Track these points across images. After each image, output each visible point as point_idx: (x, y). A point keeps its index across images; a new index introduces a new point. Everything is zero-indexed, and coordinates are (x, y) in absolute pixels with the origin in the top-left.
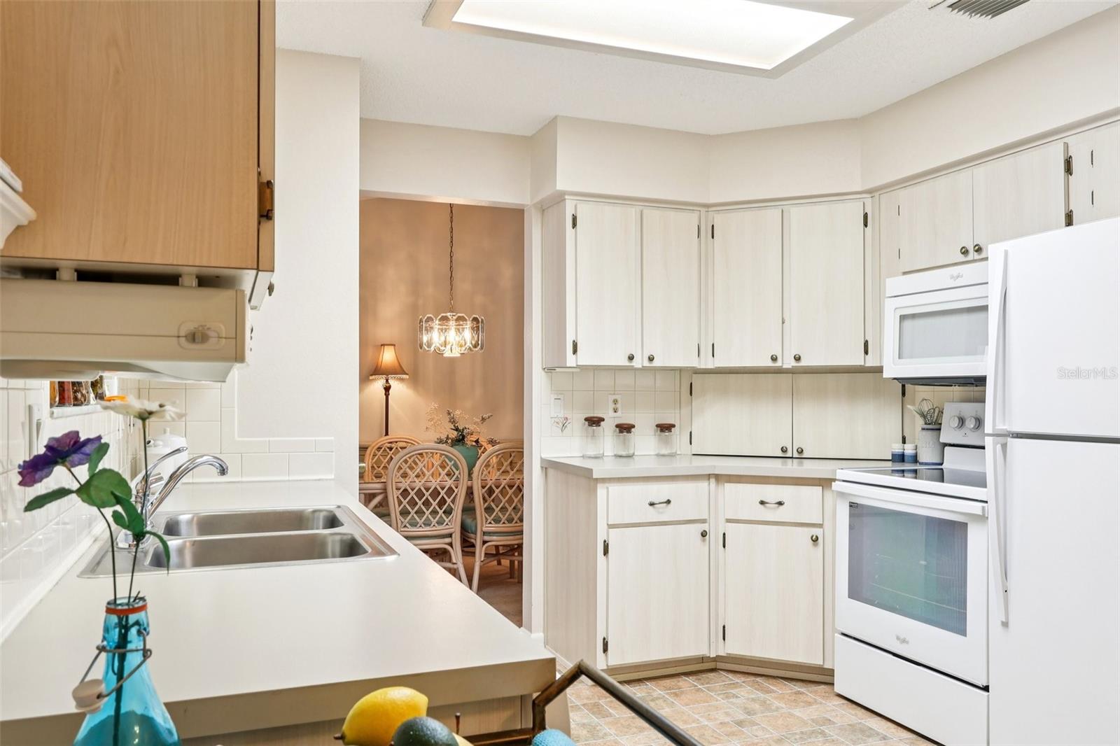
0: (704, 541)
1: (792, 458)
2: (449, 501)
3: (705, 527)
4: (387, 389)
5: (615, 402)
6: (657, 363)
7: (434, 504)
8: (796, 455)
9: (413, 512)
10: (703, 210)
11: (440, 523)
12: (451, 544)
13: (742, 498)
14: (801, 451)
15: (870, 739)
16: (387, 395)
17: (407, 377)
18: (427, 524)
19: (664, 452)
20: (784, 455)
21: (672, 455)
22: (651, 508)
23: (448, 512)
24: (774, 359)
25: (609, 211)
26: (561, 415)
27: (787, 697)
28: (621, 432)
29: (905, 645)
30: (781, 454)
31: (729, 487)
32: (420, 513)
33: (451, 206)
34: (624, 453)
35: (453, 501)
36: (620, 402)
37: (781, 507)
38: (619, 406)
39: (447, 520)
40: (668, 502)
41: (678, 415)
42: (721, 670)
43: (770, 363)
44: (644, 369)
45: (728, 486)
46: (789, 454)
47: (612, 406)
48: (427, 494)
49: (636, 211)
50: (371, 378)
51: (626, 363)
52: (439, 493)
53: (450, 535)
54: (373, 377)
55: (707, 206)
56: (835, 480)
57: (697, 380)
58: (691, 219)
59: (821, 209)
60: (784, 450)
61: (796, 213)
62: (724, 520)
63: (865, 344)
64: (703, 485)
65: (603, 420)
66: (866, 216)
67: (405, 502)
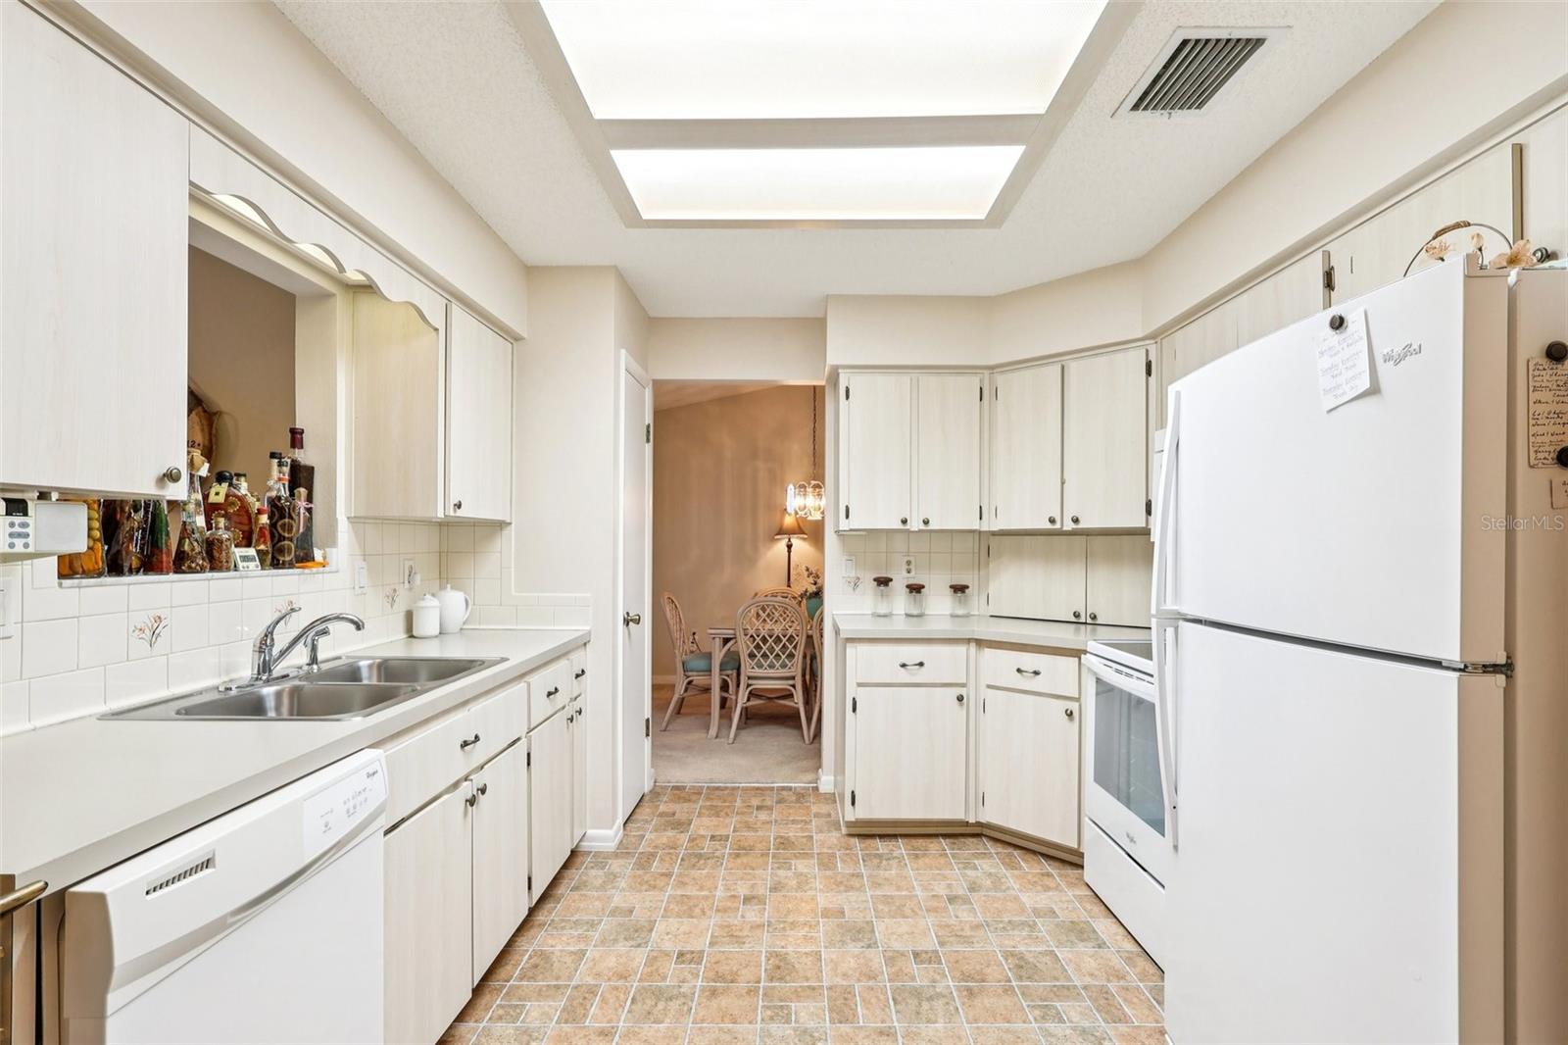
0: (962, 705)
1: (1086, 623)
2: (790, 647)
3: (963, 691)
4: (789, 547)
5: (909, 563)
6: (933, 526)
7: (777, 649)
8: (1089, 621)
9: (759, 656)
10: (986, 372)
11: (784, 666)
12: (794, 686)
13: (1000, 665)
14: (1094, 617)
15: (1081, 945)
16: (789, 552)
17: (805, 536)
18: (771, 666)
19: (960, 612)
20: (1077, 621)
21: (967, 616)
22: (902, 669)
23: (791, 656)
24: (1052, 521)
25: (882, 380)
26: (853, 574)
27: (1030, 877)
28: (911, 592)
29: (1132, 844)
30: (1074, 619)
31: (988, 653)
32: (765, 656)
33: (814, 387)
34: (915, 612)
35: (795, 647)
36: (913, 563)
37: (1038, 677)
38: (912, 567)
39: (790, 665)
40: (921, 664)
41: (976, 576)
42: (986, 836)
43: (1049, 526)
44: (920, 531)
45: (987, 650)
46: (1083, 620)
47: (905, 567)
48: (784, 640)
49: (911, 380)
50: (776, 537)
51: (900, 526)
52: (781, 641)
53: (793, 678)
54: (778, 537)
55: (991, 368)
56: (1085, 652)
57: (994, 542)
58: (974, 382)
59: (1101, 362)
60: (1077, 615)
61: (1074, 367)
62: (984, 687)
63: (1147, 505)
64: (962, 649)
65: (891, 580)
66: (1149, 365)
67: (752, 646)
